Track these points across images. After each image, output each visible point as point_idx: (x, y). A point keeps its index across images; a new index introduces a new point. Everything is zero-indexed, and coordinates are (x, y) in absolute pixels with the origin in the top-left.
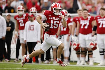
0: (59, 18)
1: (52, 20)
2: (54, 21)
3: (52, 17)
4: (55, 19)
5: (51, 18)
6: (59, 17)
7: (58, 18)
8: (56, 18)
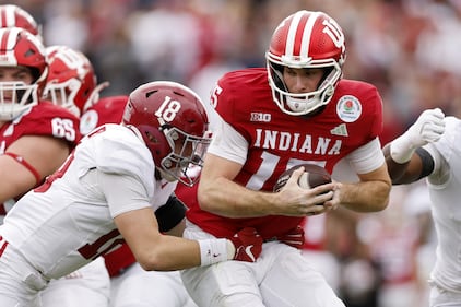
0: (334, 138)
1: (274, 151)
2: (285, 157)
4: (300, 146)
5: (270, 138)
6: (335, 131)
7: (323, 144)
8: (309, 139)
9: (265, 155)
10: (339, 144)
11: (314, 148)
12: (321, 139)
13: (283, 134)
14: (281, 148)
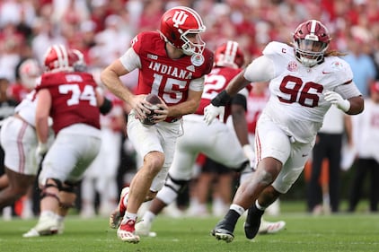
0: (188, 72)
1: (159, 73)
2: (165, 77)
3: (162, 63)
4: (171, 73)
5: (157, 66)
7: (183, 73)
8: (176, 69)
9: (155, 75)
10: (191, 74)
11: (178, 74)
12: (182, 71)
13: (163, 66)
14: (162, 71)
